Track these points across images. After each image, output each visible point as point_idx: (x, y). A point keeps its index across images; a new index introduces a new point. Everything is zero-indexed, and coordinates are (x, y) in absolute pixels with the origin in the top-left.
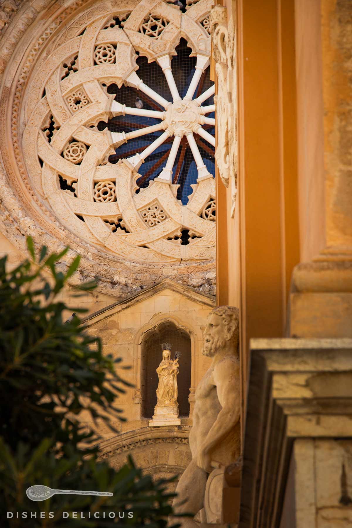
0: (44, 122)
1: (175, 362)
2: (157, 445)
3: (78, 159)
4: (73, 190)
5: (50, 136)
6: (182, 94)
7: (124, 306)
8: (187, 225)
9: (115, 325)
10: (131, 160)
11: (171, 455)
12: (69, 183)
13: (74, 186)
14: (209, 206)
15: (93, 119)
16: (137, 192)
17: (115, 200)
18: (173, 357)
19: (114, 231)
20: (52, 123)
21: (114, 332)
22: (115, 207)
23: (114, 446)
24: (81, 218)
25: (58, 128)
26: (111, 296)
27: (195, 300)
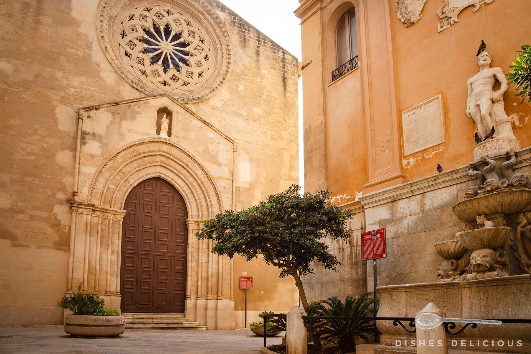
0: (121, 32)
1: (168, 120)
2: (161, 144)
3: (133, 48)
4: (130, 57)
5: (123, 37)
6: (167, 40)
7: (153, 98)
8: (166, 80)
9: (149, 103)
10: (149, 54)
11: (165, 148)
12: (128, 54)
13: (130, 56)
14: (173, 77)
15: (138, 37)
16: (150, 65)
17: (144, 65)
18: (167, 118)
19: (143, 75)
20: (124, 34)
21: (149, 105)
22: (144, 68)
23: (148, 141)
24: (132, 67)
25: (126, 36)
26: (145, 94)
27: (175, 102)
